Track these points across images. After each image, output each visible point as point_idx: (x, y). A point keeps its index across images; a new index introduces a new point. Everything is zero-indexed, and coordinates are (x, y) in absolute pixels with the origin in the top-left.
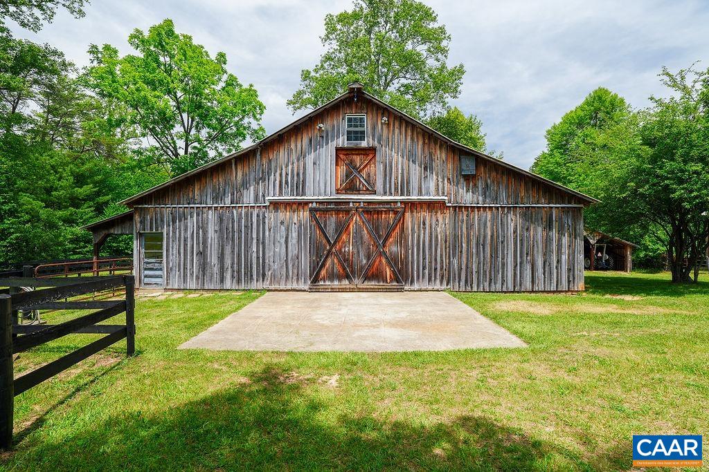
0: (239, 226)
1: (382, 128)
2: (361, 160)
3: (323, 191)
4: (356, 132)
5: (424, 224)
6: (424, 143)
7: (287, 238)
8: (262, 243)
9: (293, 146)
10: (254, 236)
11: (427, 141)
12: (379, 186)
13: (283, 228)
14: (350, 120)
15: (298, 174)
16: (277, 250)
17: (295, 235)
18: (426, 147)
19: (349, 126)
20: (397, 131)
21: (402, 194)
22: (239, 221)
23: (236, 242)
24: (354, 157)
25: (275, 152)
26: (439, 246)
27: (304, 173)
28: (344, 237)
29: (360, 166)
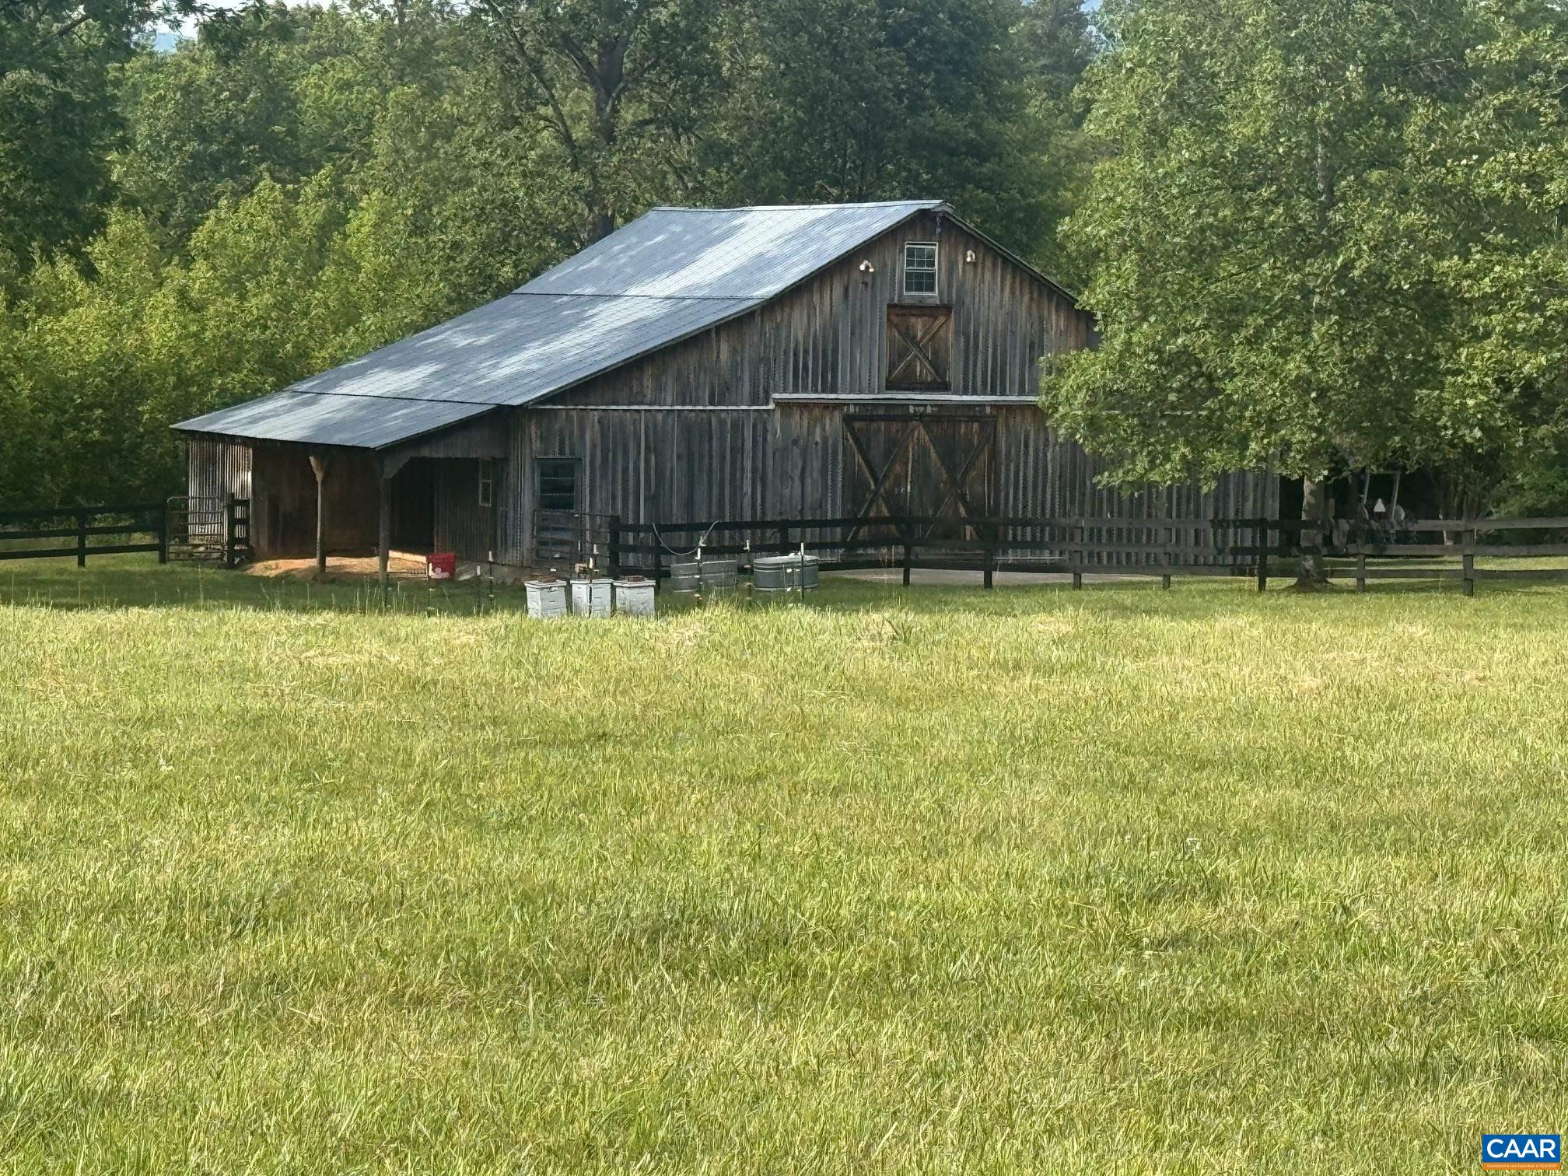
0: (722, 447)
1: (964, 271)
2: (924, 325)
3: (865, 383)
4: (920, 275)
5: (1026, 446)
6: (1031, 298)
7: (803, 470)
8: (760, 477)
9: (816, 298)
10: (748, 465)
11: (1035, 295)
12: (955, 375)
13: (796, 451)
14: (911, 252)
15: (824, 351)
16: (787, 492)
17: (817, 464)
18: (1034, 305)
19: (910, 263)
20: (988, 275)
21: (993, 393)
22: (722, 439)
23: (716, 477)
24: (913, 320)
25: (787, 310)
26: (1049, 485)
27: (835, 351)
28: (898, 468)
29: (923, 337)
